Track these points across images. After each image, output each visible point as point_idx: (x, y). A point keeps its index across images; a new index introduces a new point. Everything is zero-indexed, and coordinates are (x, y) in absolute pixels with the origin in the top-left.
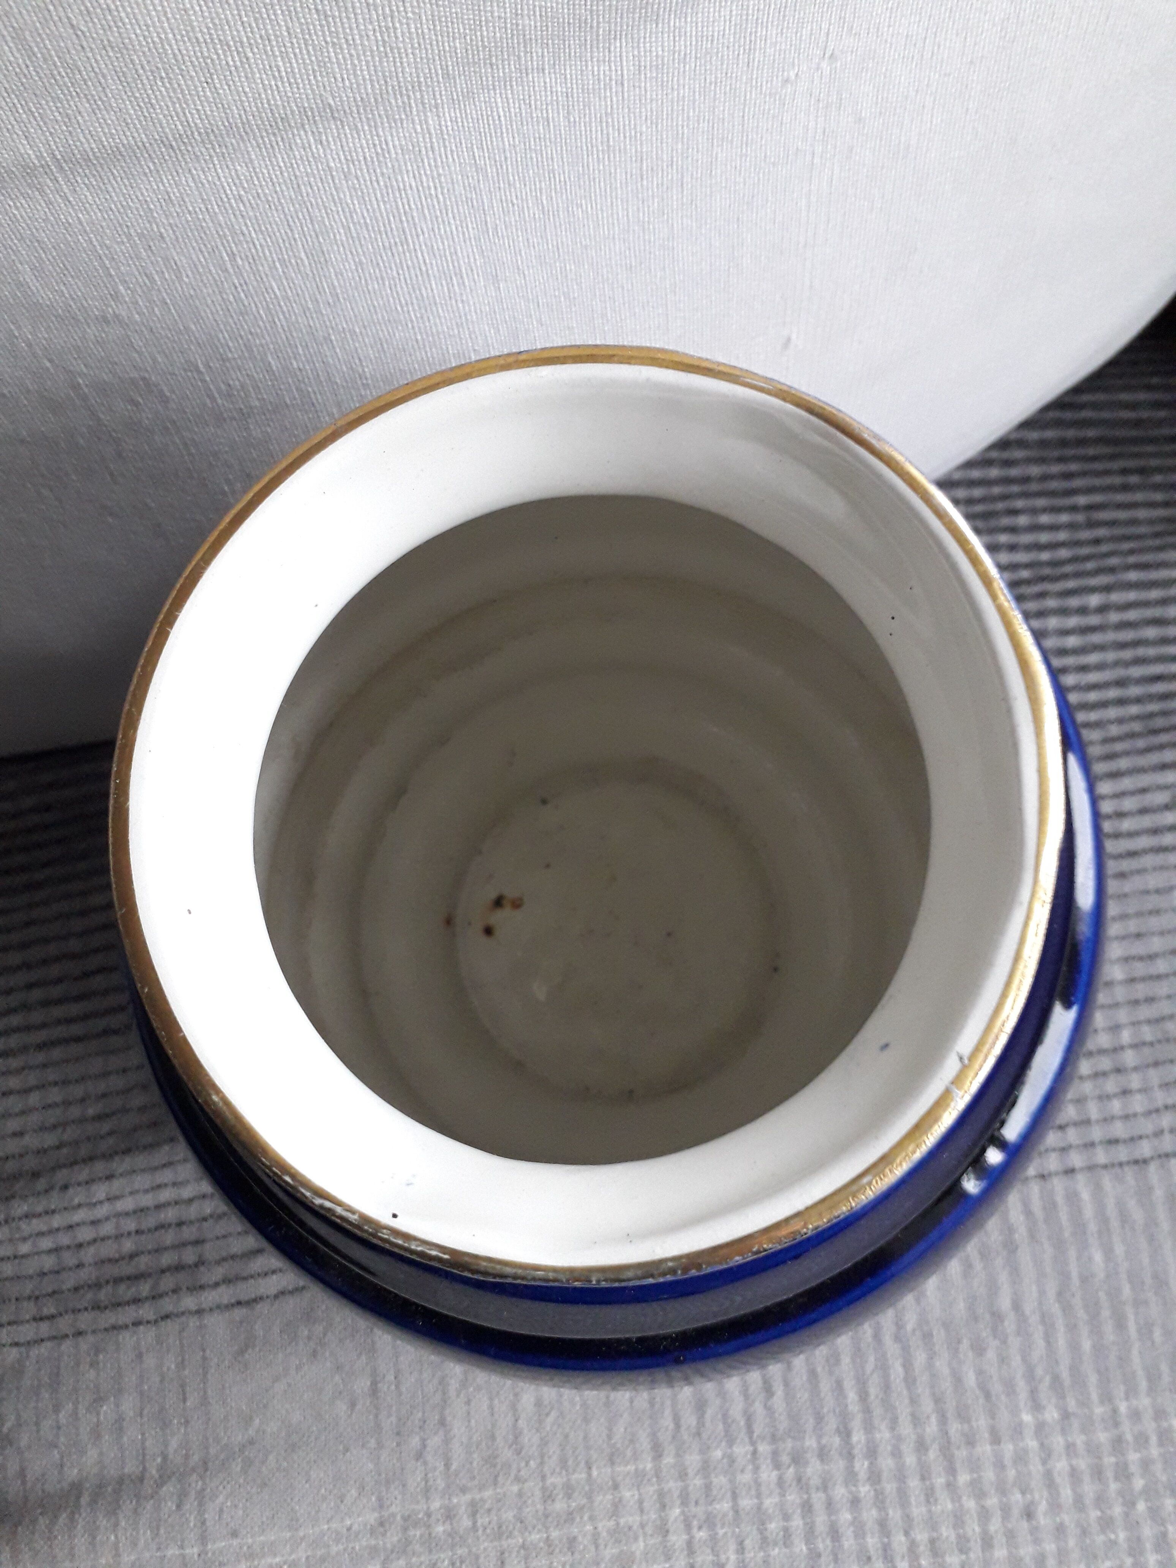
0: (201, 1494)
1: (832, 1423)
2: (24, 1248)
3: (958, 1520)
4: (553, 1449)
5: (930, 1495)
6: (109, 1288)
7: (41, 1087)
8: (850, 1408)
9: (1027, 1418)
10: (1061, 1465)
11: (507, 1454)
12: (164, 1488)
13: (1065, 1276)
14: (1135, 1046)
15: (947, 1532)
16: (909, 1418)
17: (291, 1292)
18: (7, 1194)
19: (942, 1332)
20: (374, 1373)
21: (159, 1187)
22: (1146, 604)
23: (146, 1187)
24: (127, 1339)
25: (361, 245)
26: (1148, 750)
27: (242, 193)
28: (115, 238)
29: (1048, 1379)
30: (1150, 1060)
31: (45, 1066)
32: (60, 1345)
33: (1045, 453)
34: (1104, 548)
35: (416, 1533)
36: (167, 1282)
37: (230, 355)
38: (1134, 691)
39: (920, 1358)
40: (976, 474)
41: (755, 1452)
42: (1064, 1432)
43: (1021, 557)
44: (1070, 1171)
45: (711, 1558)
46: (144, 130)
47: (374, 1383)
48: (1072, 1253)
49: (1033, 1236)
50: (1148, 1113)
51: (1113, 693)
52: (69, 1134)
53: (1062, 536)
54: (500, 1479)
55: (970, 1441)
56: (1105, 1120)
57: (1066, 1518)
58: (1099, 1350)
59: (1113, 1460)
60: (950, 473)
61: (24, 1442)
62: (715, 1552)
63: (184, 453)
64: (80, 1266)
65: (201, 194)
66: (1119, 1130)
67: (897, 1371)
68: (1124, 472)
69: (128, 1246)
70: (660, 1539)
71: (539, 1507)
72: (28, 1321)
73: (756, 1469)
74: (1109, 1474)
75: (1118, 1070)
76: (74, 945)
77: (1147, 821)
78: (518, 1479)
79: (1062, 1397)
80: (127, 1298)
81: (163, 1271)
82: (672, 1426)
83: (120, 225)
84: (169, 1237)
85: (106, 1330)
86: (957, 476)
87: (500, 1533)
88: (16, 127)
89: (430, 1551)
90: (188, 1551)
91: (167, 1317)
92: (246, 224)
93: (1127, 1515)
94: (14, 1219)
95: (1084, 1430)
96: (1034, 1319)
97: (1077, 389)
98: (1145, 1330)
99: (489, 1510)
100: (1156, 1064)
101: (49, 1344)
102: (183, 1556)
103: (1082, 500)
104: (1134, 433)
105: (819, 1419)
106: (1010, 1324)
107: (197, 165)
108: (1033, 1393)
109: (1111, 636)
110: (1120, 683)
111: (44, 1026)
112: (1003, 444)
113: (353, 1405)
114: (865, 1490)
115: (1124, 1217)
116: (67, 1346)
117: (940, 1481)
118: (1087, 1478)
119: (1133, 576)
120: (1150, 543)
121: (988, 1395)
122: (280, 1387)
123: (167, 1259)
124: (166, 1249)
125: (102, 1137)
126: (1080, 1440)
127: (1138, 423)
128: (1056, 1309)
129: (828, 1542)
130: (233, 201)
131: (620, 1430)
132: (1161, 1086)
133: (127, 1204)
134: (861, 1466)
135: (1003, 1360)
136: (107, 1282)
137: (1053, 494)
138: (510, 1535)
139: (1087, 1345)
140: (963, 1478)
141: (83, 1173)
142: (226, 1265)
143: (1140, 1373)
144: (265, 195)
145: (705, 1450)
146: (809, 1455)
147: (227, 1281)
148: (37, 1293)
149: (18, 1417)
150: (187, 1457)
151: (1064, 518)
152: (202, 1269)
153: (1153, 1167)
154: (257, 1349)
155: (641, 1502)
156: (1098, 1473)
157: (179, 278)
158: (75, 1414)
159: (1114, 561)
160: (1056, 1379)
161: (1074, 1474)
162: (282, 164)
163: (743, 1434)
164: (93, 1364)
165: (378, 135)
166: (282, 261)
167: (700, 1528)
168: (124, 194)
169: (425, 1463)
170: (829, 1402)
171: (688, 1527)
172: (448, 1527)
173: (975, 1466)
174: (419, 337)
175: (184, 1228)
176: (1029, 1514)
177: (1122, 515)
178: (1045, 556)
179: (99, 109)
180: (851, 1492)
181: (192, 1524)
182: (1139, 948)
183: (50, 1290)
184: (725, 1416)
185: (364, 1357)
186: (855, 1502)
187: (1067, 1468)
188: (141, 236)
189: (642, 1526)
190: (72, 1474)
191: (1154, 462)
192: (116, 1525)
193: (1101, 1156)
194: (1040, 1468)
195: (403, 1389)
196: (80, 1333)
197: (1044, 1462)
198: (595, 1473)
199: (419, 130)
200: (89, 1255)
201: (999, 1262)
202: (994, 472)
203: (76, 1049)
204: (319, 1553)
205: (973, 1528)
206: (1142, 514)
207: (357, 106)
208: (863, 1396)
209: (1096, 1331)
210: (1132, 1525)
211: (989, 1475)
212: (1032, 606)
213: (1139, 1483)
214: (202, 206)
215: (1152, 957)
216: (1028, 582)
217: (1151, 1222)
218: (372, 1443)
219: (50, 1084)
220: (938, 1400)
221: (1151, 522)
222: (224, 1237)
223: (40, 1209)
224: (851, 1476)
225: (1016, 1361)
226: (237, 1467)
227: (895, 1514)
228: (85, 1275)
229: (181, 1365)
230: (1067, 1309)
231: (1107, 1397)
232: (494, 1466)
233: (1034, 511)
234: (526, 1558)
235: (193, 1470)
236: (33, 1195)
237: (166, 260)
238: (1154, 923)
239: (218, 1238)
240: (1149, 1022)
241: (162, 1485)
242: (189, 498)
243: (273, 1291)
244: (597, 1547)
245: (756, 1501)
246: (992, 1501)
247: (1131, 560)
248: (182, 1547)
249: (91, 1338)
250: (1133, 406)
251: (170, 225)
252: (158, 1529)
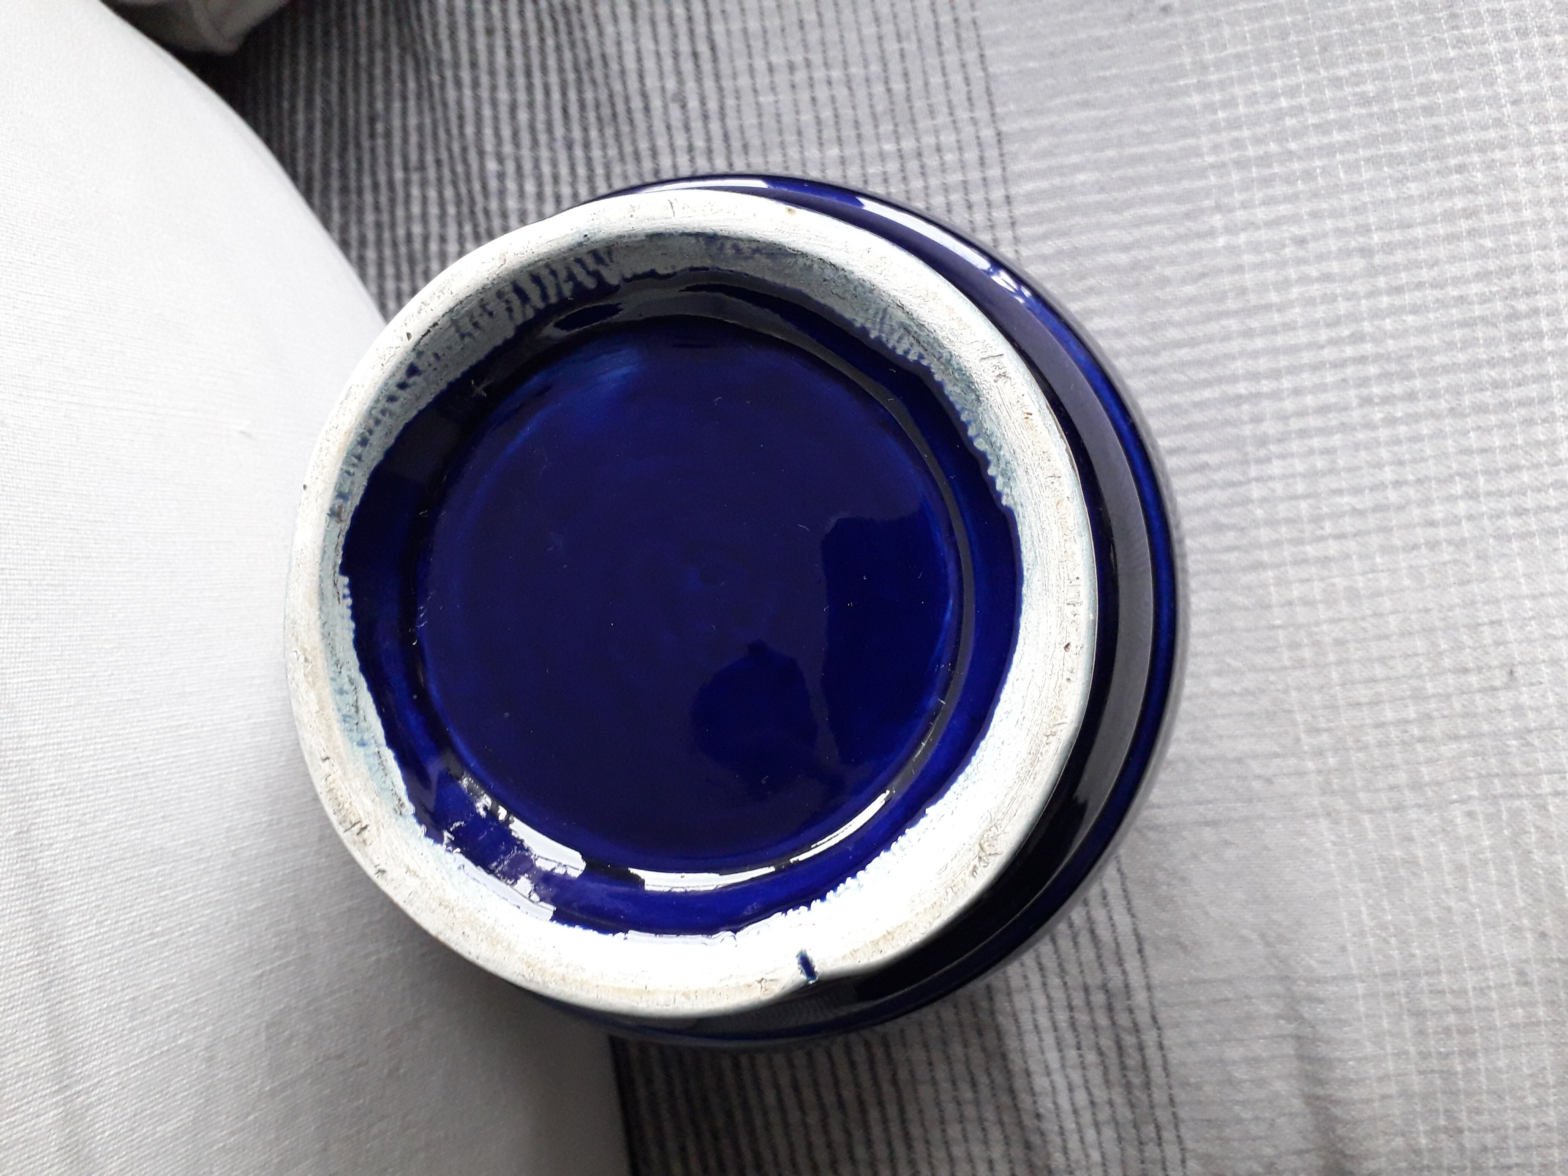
0: (1310, 981)
1: (1231, 411)
2: (1096, 1156)
3: (1310, 302)
4: (1260, 660)
5: (1289, 327)
6: (1130, 1074)
7: (947, 1144)
8: (1217, 395)
9: (1221, 241)
10: (1261, 214)
11: (1265, 701)
12: (1306, 1015)
13: (1100, 206)
14: (898, 140)
15: (1320, 312)
16: (1225, 344)
17: (1129, 903)
18: (1045, 1173)
19: (1149, 314)
20: (1197, 823)
21: (1036, 1027)
22: (496, 119)
23: (1036, 1039)
24: (1174, 1057)
25: (148, 815)
26: (631, 121)
27: (95, 921)
28: (134, 1043)
29: (1189, 224)
30: (909, 126)
31: (927, 1142)
32: (1183, 1121)
33: (353, 207)
34: (444, 156)
35: (1336, 783)
36: (1123, 1019)
37: (246, 945)
38: (577, 134)
39: (1173, 333)
40: (372, 271)
41: (1258, 480)
42: (1231, 210)
43: (452, 231)
44: (1008, 200)
45: (1347, 519)
46: (34, 1005)
47: (1207, 824)
48: (1079, 199)
49: (1064, 234)
50: (957, 130)
51: (579, 152)
52: (990, 1115)
53: (432, 194)
54: (1287, 707)
55: (1242, 291)
56: (963, 167)
57: (1304, 209)
58: (1161, 178)
59: (1254, 169)
60: (371, 295)
61: (1268, 1151)
62: (1342, 515)
63: (338, 995)
64: (1111, 1103)
65: (94, 960)
66: (972, 155)
67: (1184, 353)
68: (372, 136)
69: (1091, 1057)
70: (1332, 564)
71: (1309, 671)
72: (1162, 1151)
73: (1271, 478)
74: (1266, 172)
75: (920, 155)
76: (813, 1118)
77: (697, 125)
78: (1286, 691)
79: (1202, 211)
80: (1139, 1058)
81: (1114, 1023)
82: (1236, 554)
83: (121, 1037)
84: (1083, 1018)
85: (1168, 1076)
86: (374, 288)
87: (1332, 707)
88: (28, 1124)
89: (1351, 770)
90: (1360, 992)
91: (1154, 1019)
92: (125, 920)
93: (1300, 158)
94: (1069, 1166)
95: (1230, 193)
96: (1137, 234)
97: (294, 177)
98: (1143, 138)
99: (1313, 717)
100: (913, 121)
101: (1183, 1131)
102: (1365, 996)
103: (399, 175)
104: (336, 124)
105: (1227, 422)
106: (1142, 255)
107: (68, 961)
108: (1200, 236)
109: (526, 152)
110: (570, 146)
111: (889, 1144)
112: (344, 245)
113: (1227, 843)
114: (1286, 383)
115: (1047, 153)
116: (1183, 1114)
117: (1277, 318)
118: (1270, 192)
119: (470, 130)
120: (439, 114)
121: (1203, 275)
122: (1214, 911)
123: (1103, 1021)
124: (1093, 1021)
125: (992, 1082)
126: (1238, 197)
127: (327, 123)
128: (1128, 215)
129: (1331, 416)
130: (102, 930)
131: (1241, 600)
132: (933, 118)
133: (1053, 1057)
134: (1266, 386)
135: (1172, 261)
136: (1125, 1076)
137: (392, 201)
138: (1334, 697)
139: (1157, 189)
140: (1274, 297)
141: (1025, 1100)
142: (1106, 963)
143: (1181, 143)
144: (97, 900)
145: (1256, 524)
146: (1258, 433)
147: (1120, 962)
148: (1136, 1143)
149: (1249, 1158)
150: (1278, 996)
151: (415, 191)
152: (1110, 985)
153: (1004, 128)
154: (1180, 933)
155: (1302, 581)
156: (1267, 182)
157: (173, 986)
158: (1243, 1103)
159: (456, 147)
160: (1187, 215)
161: (1267, 202)
162: (69, 882)
163: (1242, 490)
164: (1198, 1087)
165: (46, 792)
166: (161, 889)
167: (1323, 528)
168: (93, 1031)
169: (1275, 775)
170: (1211, 414)
171: (1322, 539)
172: (1329, 754)
173: (1262, 287)
174: (235, 769)
175: (1074, 1003)
176: (1301, 242)
177: (414, 139)
178: (451, 210)
179: (14, 1045)
180: (1289, 396)
181: (1336, 989)
182: (811, 133)
183: (1133, 1131)
184: (1225, 506)
185: (1185, 833)
186: (1297, 392)
187: (1263, 208)
188: (132, 1018)
189: (1322, 579)
190: (1297, 1104)
191: (364, 109)
192: (1340, 1060)
193: (994, 172)
194: (1262, 232)
195: (1211, 797)
196: (1172, 1101)
197: (1258, 228)
198: (1278, 622)
199: (41, 755)
200: (1101, 1095)
201: (1088, 264)
202: (371, 254)
203: (911, 1113)
204: (1356, 871)
205: (1316, 290)
206: (413, 121)
207: (18, 808)
208: (1207, 383)
209: (1143, 181)
210: (1309, 153)
211: (1270, 275)
212: (497, 223)
213: (1273, 147)
214: (105, 959)
215: (819, 121)
216: (475, 226)
217: (1051, 130)
218: (1260, 824)
219: (944, 1137)
220: (1208, 318)
221: (420, 112)
222: (1080, 965)
223: (1058, 1140)
224: (1275, 395)
225: (1172, 249)
226: (1284, 949)
227: (1306, 357)
228: (1119, 1099)
229: (1197, 1004)
230: (1128, 204)
231: (1202, 173)
232: (1275, 713)
233: (409, 218)
234: (1353, 683)
235: (1289, 989)
236: (1045, 1147)
237: (154, 997)
238: (788, 119)
239: (1082, 972)
240: (876, 127)
241: (1302, 1018)
242: (382, 994)
243: (1127, 919)
244: (1340, 620)
245: (1298, 479)
246: (1292, 273)
247: (455, 131)
248: (1357, 998)
249: (1176, 1091)
250: (310, 128)
251: (123, 990)
252: (1340, 1021)
